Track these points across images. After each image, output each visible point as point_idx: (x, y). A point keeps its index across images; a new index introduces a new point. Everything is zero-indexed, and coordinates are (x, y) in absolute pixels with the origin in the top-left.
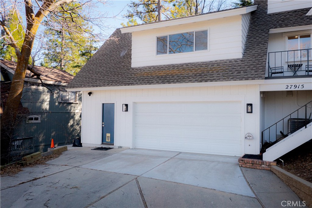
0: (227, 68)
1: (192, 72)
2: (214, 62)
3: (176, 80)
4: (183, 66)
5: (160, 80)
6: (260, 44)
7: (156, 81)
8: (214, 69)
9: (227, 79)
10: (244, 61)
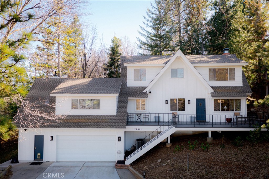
0: (110, 120)
1: (92, 121)
2: (103, 116)
3: (84, 126)
4: (87, 117)
5: (75, 125)
6: (124, 107)
7: (73, 126)
8: (103, 120)
9: (110, 127)
10: (117, 117)
